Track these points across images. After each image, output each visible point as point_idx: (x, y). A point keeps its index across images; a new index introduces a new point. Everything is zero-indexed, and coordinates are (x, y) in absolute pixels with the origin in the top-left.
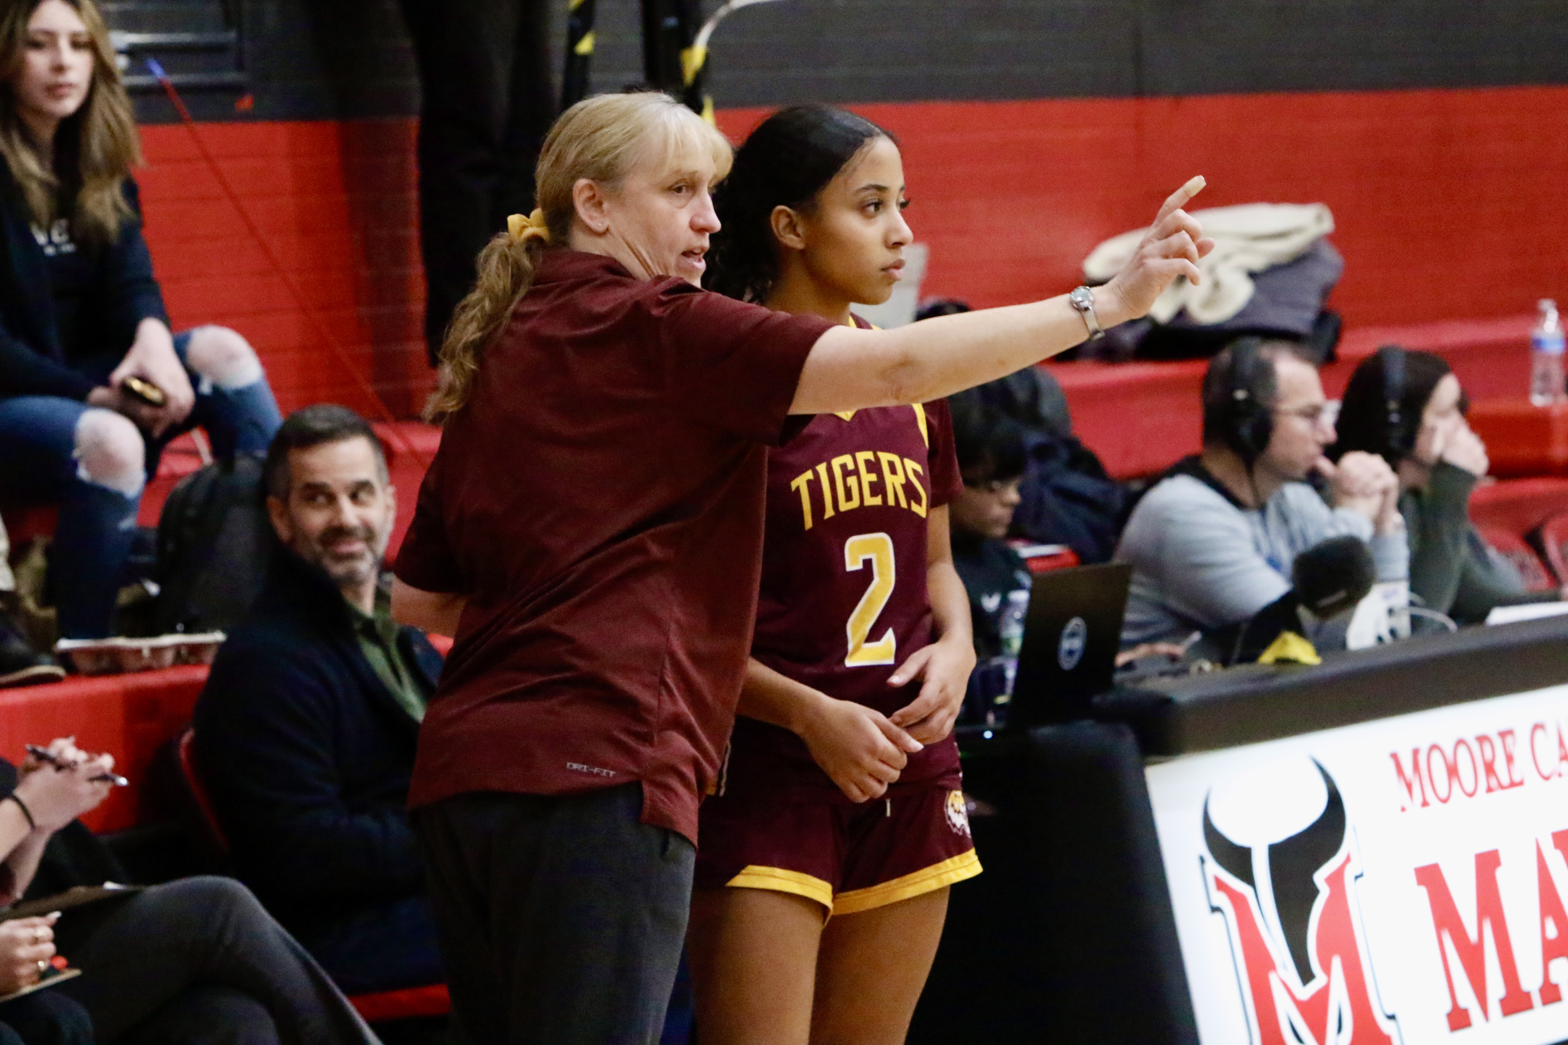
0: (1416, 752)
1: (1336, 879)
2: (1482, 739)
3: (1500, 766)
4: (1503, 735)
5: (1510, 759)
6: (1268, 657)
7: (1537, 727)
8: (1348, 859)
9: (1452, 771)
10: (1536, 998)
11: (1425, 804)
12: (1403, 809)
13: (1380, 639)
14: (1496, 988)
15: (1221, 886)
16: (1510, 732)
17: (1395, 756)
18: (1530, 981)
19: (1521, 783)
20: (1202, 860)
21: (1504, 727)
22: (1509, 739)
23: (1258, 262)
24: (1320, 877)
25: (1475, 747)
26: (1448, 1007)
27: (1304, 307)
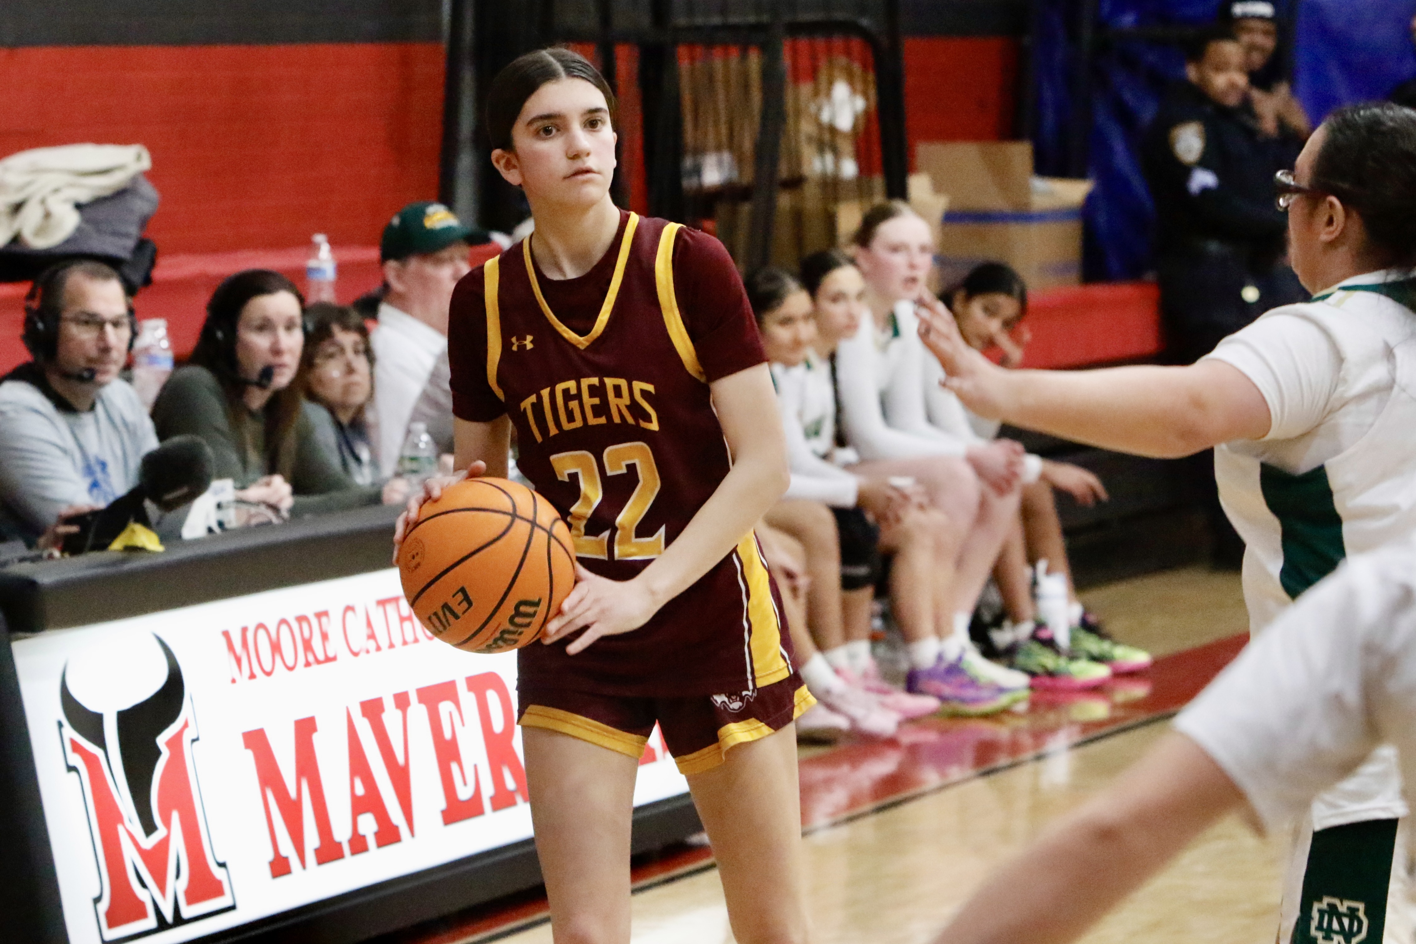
0: (244, 630)
1: (175, 743)
2: (301, 619)
3: (317, 643)
4: (319, 615)
5: (325, 637)
6: (117, 545)
7: (349, 608)
8: (186, 725)
9: (276, 647)
10: (346, 849)
11: (252, 676)
12: (234, 681)
13: (210, 530)
14: (312, 839)
15: (76, 748)
16: (325, 613)
17: (226, 634)
18: (342, 833)
19: (334, 659)
20: (60, 725)
21: (320, 609)
22: (324, 620)
23: (84, 196)
24: (162, 740)
25: (295, 626)
26: (270, 856)
27: (127, 235)
